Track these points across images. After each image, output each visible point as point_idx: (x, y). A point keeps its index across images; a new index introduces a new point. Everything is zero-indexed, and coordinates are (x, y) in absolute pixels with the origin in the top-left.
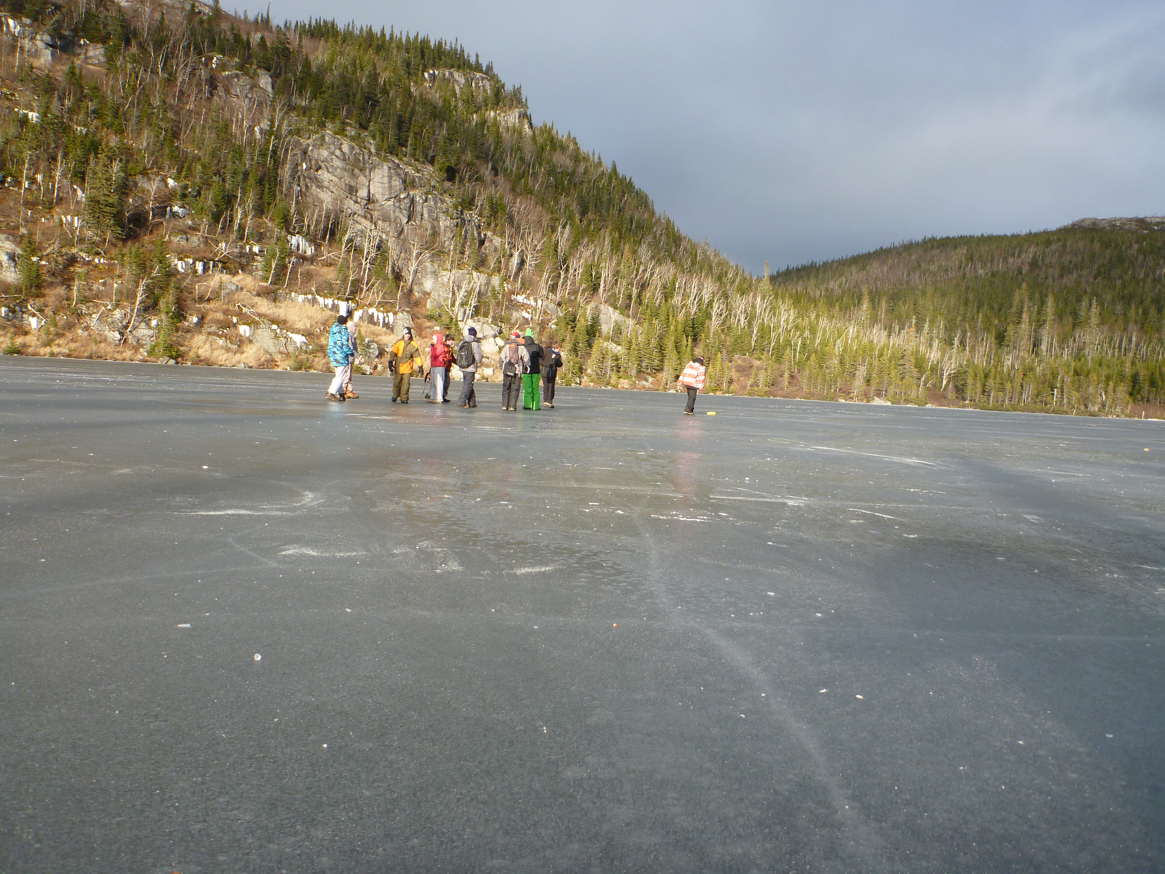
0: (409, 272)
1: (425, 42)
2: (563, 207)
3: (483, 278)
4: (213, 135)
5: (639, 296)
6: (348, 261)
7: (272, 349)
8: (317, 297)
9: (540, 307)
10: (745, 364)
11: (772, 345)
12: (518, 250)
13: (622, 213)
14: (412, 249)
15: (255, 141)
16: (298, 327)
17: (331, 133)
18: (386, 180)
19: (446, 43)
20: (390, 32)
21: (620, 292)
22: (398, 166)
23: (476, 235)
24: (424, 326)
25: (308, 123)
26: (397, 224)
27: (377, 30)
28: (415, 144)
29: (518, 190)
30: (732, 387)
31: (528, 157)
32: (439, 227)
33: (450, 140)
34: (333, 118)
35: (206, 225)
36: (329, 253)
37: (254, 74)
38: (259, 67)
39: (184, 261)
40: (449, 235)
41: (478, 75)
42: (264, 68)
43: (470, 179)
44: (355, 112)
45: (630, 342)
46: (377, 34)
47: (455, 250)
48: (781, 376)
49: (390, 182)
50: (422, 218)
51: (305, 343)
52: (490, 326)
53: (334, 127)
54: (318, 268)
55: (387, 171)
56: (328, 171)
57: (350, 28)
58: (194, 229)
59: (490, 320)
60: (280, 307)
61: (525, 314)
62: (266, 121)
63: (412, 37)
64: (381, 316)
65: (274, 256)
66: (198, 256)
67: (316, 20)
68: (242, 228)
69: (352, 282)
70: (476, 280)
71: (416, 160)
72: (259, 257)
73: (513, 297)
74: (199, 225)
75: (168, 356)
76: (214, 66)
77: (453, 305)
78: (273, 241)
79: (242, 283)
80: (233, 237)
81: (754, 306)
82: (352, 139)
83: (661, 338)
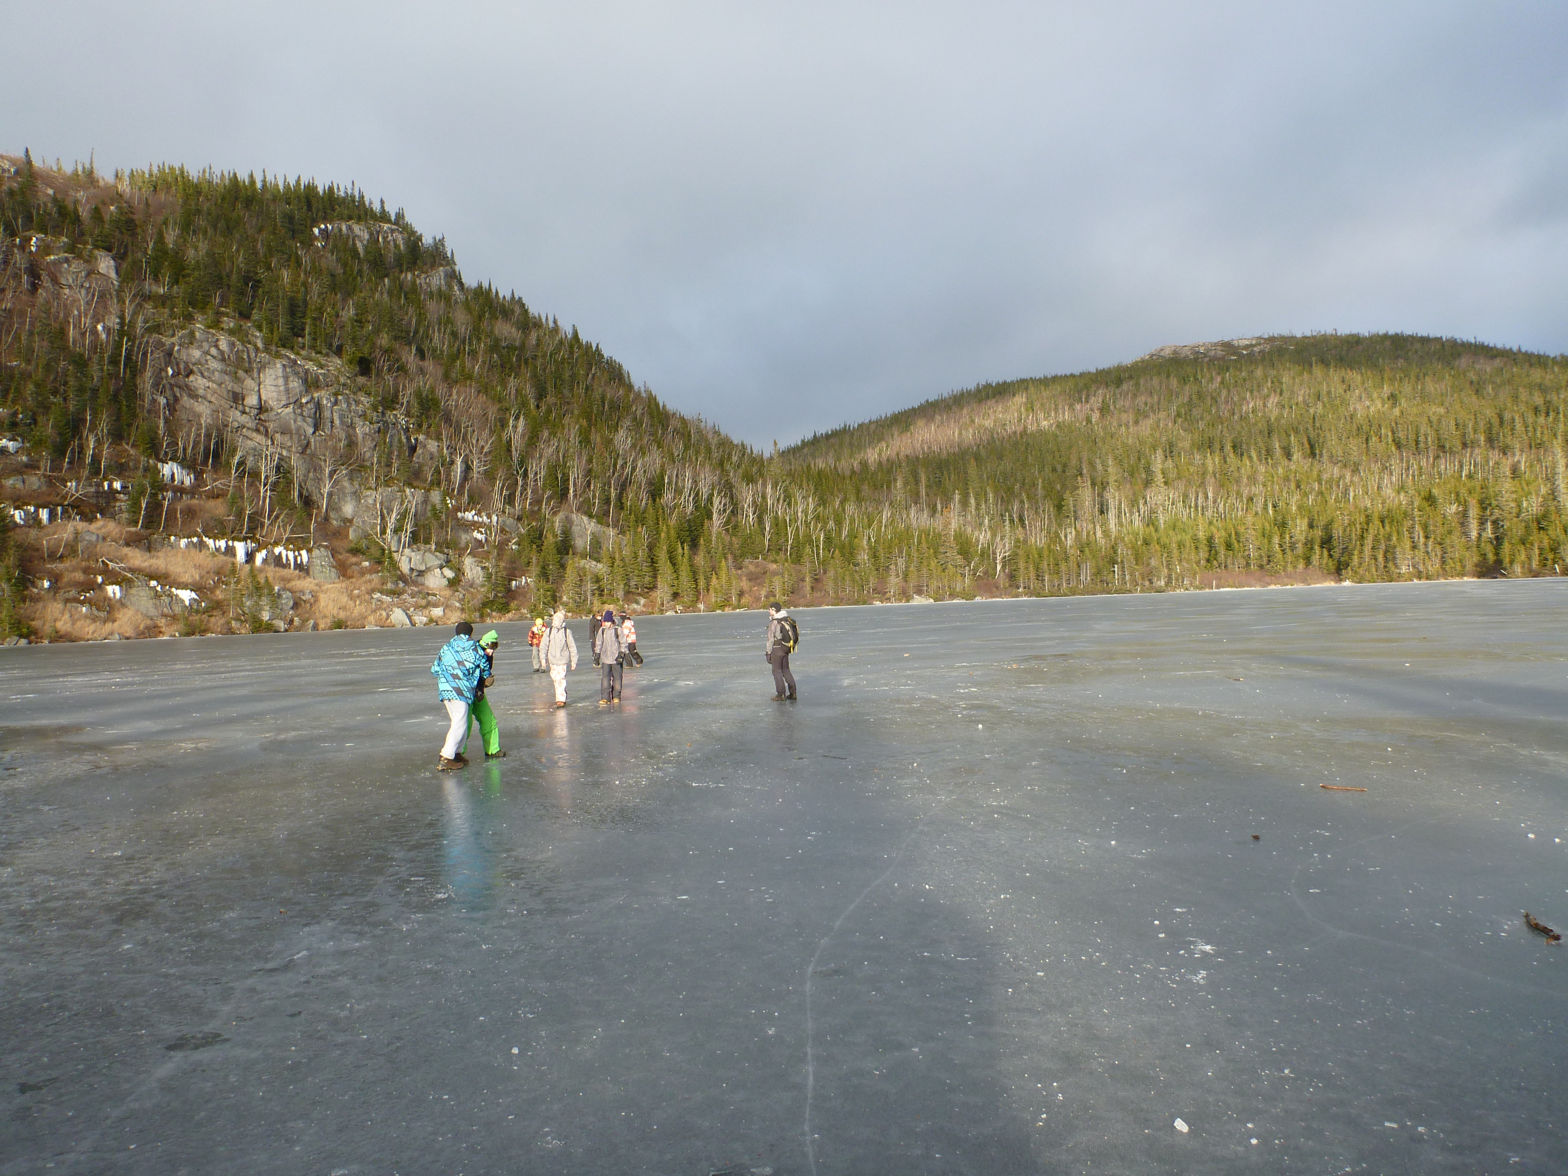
0: (322, 495)
1: (311, 189)
2: (513, 391)
3: (419, 494)
4: (45, 343)
5: (620, 498)
6: (241, 490)
7: (153, 612)
8: (205, 539)
9: (495, 524)
10: (758, 570)
11: (790, 542)
12: (461, 455)
13: (589, 393)
14: (323, 466)
15: (101, 345)
16: (184, 580)
17: (203, 327)
18: (281, 381)
19: (338, 188)
20: (262, 178)
21: (594, 497)
22: (295, 362)
23: (404, 440)
24: (348, 562)
25: (170, 316)
26: (300, 436)
27: (243, 176)
28: (315, 333)
29: (453, 375)
30: (743, 601)
31: (462, 330)
32: (356, 435)
33: (359, 321)
34: (202, 308)
35: (47, 459)
36: (215, 480)
37: (89, 256)
38: (96, 247)
39: (22, 509)
40: (370, 444)
41: (386, 226)
42: (103, 248)
43: (389, 370)
44: (232, 298)
45: (613, 559)
46: (244, 181)
47: (379, 462)
48: (803, 580)
49: (286, 384)
50: (332, 426)
51: (195, 600)
52: (433, 554)
53: (206, 319)
54: (202, 502)
55: (281, 370)
56: (203, 376)
57: (207, 175)
58: (32, 466)
59: (433, 547)
60: (157, 557)
61: (476, 535)
62: (113, 317)
63: (292, 183)
64: (291, 555)
65: (142, 493)
66: (40, 502)
67: (159, 167)
68: (96, 460)
69: (249, 517)
70: (410, 498)
71: (318, 352)
72: (122, 495)
73: (460, 515)
74: (38, 461)
75: (17, 635)
76: (33, 249)
77: (383, 532)
78: (140, 472)
79: (103, 530)
80: (86, 473)
81: (764, 497)
82: (231, 332)
83: (651, 548)
